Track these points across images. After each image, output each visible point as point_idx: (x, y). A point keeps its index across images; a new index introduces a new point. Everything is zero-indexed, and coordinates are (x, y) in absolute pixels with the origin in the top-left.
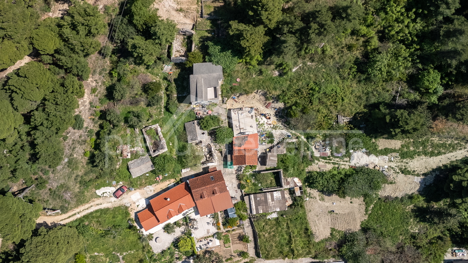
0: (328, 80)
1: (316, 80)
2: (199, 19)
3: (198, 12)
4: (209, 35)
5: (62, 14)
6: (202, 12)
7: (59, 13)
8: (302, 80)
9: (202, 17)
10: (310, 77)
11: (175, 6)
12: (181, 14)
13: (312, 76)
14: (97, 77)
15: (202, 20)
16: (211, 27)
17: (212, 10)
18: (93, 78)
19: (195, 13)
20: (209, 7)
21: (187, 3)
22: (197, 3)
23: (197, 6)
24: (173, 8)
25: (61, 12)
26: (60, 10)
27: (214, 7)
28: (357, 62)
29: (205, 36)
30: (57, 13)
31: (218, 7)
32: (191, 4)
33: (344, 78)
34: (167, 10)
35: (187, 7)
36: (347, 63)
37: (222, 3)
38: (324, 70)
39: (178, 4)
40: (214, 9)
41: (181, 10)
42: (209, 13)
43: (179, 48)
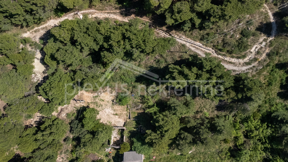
0: (212, 160)
1: (204, 159)
2: (128, 120)
3: (127, 116)
4: (135, 130)
5: (39, 119)
6: (129, 116)
7: (37, 118)
8: (195, 159)
9: (130, 119)
10: (200, 158)
11: (113, 112)
12: (117, 116)
13: (201, 156)
14: (63, 155)
15: (130, 121)
16: (136, 125)
17: (136, 115)
18: (60, 157)
19: (125, 116)
20: (135, 113)
21: (120, 110)
22: (127, 110)
23: (126, 112)
24: (111, 114)
25: (38, 118)
26: (38, 116)
27: (137, 113)
28: (230, 150)
29: (132, 130)
30: (36, 118)
31: (140, 113)
32: (123, 111)
33: (222, 159)
34: (107, 115)
35: (120, 112)
36: (224, 150)
37: (143, 110)
38: (209, 153)
39: (114, 111)
40: (138, 114)
41: (116, 114)
42: (134, 117)
43: (116, 136)
